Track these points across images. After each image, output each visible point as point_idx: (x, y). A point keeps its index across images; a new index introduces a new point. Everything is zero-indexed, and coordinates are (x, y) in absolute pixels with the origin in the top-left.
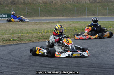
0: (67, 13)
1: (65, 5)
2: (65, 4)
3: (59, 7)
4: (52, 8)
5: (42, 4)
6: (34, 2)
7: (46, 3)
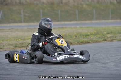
2: (81, 4)
3: (71, 9)
4: (60, 10)
5: (46, 4)
6: (35, 2)
7: (52, 4)
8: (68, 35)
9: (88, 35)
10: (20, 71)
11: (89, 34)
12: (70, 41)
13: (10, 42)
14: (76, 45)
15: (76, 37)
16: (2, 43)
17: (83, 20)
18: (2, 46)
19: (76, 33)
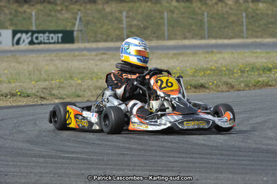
0: (256, 32)
1: (251, 4)
3: (230, 11)
4: (206, 14)
8: (224, 69)
9: (270, 70)
10: (121, 144)
11: (271, 66)
12: (230, 81)
13: (98, 81)
14: (243, 90)
15: (243, 72)
16: (81, 85)
17: (257, 37)
18: (81, 90)
19: (242, 64)
